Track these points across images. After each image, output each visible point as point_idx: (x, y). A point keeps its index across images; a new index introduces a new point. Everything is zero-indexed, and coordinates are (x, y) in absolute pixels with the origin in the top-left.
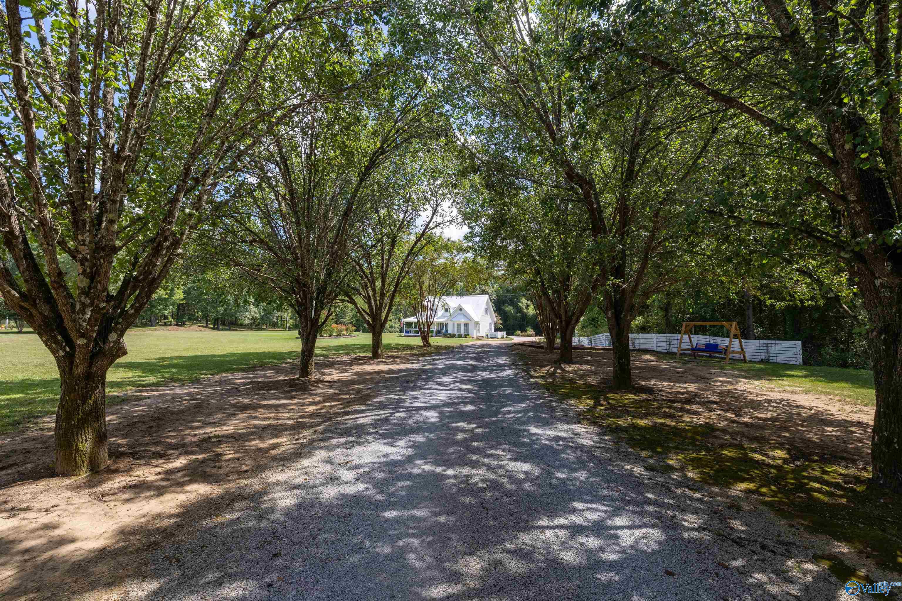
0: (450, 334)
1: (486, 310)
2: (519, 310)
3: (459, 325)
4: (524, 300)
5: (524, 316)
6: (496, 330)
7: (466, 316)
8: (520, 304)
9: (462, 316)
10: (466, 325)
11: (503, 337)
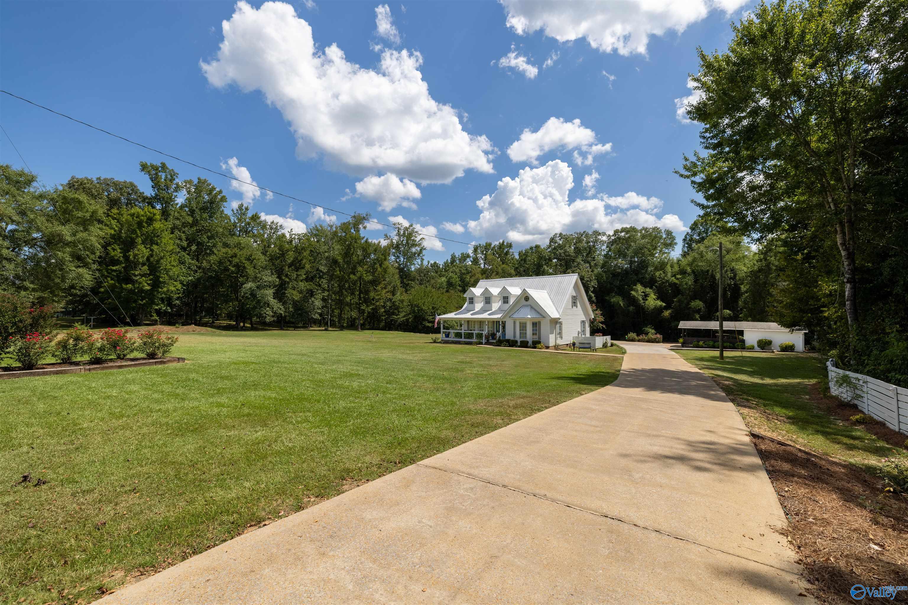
0: (508, 341)
1: (574, 301)
2: (633, 301)
3: (523, 326)
4: (639, 287)
5: (640, 310)
6: (594, 332)
7: (536, 308)
8: (633, 293)
9: (528, 310)
10: (536, 325)
11: (605, 346)
